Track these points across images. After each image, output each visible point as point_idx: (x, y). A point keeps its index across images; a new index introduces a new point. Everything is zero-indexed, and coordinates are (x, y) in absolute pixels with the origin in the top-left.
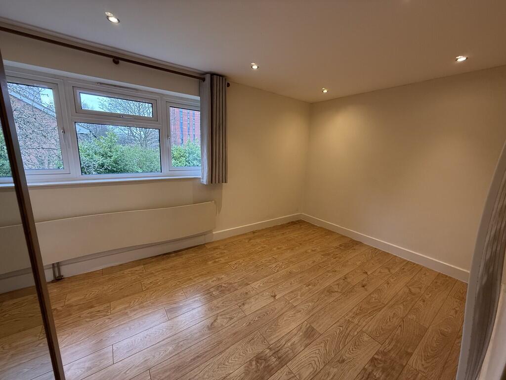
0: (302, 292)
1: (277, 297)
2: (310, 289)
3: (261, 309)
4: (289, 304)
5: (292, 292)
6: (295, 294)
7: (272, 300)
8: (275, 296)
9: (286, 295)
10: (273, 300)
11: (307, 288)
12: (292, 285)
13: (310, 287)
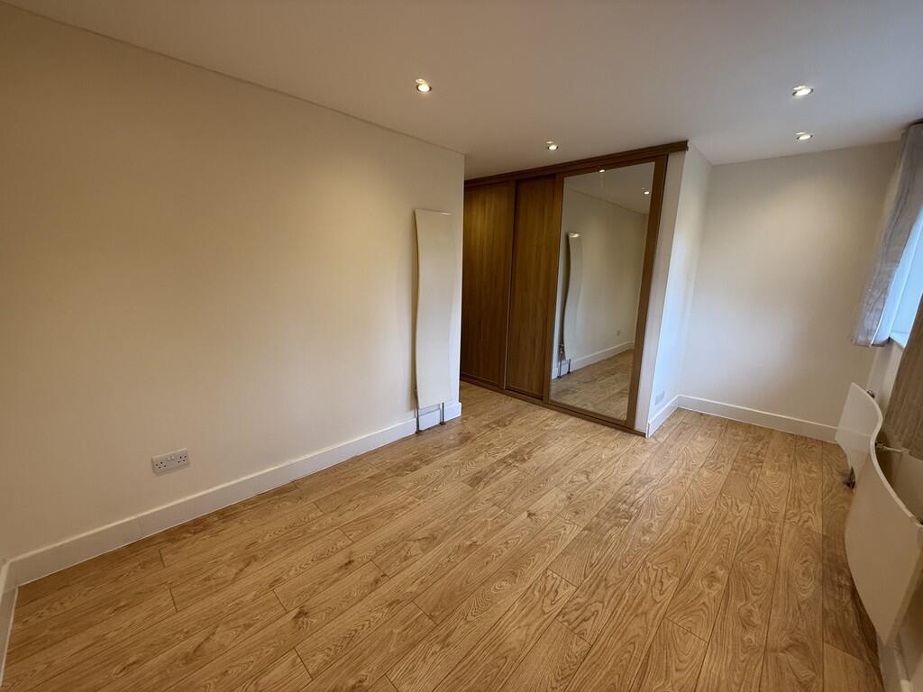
0: (485, 530)
1: (526, 514)
2: (470, 537)
3: (541, 496)
4: (505, 508)
5: (503, 526)
6: (497, 523)
7: (533, 509)
8: (530, 515)
9: (512, 519)
10: (530, 508)
11: (475, 539)
12: (504, 541)
13: (468, 543)
